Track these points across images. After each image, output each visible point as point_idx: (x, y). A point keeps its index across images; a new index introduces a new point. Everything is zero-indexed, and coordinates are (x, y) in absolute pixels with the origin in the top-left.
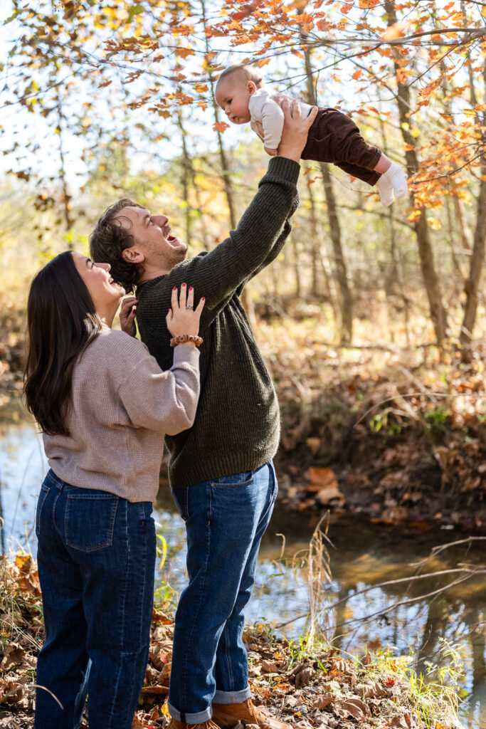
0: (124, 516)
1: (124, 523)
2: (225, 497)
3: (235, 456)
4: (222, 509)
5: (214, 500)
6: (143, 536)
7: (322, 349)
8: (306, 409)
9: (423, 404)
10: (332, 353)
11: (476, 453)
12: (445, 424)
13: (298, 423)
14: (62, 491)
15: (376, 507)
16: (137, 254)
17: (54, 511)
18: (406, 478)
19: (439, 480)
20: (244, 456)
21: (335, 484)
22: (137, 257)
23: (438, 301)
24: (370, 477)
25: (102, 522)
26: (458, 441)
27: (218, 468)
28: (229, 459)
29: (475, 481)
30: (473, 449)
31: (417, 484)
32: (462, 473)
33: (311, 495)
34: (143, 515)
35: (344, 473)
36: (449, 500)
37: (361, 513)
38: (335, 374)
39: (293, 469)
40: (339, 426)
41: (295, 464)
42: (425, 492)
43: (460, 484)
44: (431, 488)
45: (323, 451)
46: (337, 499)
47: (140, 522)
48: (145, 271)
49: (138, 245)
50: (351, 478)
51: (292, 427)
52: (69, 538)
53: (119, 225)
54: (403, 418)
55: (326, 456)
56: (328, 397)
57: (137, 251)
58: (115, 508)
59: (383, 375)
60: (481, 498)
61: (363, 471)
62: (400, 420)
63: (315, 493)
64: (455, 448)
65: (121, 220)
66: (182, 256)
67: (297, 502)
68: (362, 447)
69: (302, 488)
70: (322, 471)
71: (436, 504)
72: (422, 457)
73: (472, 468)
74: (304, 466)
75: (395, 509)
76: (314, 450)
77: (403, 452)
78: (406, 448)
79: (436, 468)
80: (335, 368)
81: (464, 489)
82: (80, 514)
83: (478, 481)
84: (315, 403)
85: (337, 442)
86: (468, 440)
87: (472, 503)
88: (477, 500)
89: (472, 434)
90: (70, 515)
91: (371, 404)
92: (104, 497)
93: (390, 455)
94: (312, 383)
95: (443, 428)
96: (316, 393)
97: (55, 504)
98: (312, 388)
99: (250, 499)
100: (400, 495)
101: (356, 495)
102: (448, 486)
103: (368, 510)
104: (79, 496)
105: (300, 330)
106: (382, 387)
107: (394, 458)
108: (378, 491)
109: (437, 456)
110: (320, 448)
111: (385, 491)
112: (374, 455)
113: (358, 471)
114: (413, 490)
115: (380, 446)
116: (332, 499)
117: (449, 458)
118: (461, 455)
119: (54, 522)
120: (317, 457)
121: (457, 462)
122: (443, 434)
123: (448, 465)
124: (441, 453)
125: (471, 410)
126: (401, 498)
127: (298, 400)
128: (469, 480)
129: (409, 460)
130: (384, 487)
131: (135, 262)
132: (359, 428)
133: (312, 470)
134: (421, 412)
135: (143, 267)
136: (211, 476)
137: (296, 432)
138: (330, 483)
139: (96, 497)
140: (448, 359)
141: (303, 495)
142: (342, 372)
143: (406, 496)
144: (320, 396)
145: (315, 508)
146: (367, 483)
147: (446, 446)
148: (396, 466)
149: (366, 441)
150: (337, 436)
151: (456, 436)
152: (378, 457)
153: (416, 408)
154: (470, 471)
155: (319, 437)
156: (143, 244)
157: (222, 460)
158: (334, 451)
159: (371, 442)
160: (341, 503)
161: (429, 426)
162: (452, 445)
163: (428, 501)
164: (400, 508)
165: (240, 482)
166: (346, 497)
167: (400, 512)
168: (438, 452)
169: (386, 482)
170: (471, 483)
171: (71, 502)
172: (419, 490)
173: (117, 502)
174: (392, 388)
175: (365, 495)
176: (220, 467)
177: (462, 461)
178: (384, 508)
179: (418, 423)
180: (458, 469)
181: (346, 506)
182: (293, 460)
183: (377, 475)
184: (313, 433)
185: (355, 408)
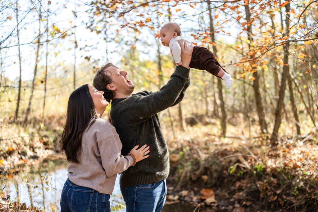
0: (95, 200)
1: (95, 203)
2: (142, 193)
3: (147, 177)
4: (140, 198)
5: (137, 194)
6: (103, 209)
7: (213, 137)
8: (202, 163)
9: (253, 163)
10: (217, 139)
11: (275, 185)
12: (262, 172)
13: (198, 169)
14: (71, 187)
15: (231, 207)
16: (113, 87)
17: (67, 195)
18: (244, 195)
19: (259, 196)
20: (151, 177)
21: (213, 196)
22: (113, 88)
23: (263, 118)
24: (229, 194)
25: (86, 202)
26: (268, 179)
27: (139, 180)
28: (145, 177)
29: (275, 197)
30: (274, 183)
31: (249, 197)
32: (269, 194)
33: (202, 200)
34: (104, 200)
35: (218, 192)
36: (263, 205)
37: (224, 209)
38: (216, 148)
39: (196, 189)
40: (216, 171)
41: (197, 187)
42: (253, 201)
43: (268, 199)
44: (255, 200)
45: (209, 181)
46: (214, 203)
47: (103, 203)
48: (115, 94)
49: (114, 83)
50: (221, 194)
51: (196, 170)
52: (72, 208)
53: (106, 74)
54: (244, 168)
55: (210, 183)
56: (212, 158)
57: (113, 86)
58: (92, 196)
59: (237, 149)
60: (277, 205)
61: (226, 191)
62: (242, 169)
63: (205, 200)
64: (267, 182)
65: (107, 72)
66: (132, 90)
67: (196, 203)
68: (226, 180)
69: (199, 197)
70: (208, 190)
71: (257, 207)
72: (252, 186)
73: (274, 191)
74: (200, 188)
75: (239, 208)
76: (205, 181)
77: (244, 183)
78: (245, 182)
79: (257, 191)
80: (216, 145)
81: (270, 201)
82: (77, 197)
83: (276, 197)
84: (206, 160)
85: (215, 178)
86: (272, 179)
87: (273, 207)
88: (275, 206)
89: (274, 176)
90: (73, 198)
91: (230, 161)
92: (88, 191)
93: (238, 184)
94: (206, 151)
95: (261, 173)
96: (207, 156)
97: (68, 193)
98: (205, 154)
99: (153, 195)
100: (241, 202)
101: (222, 202)
102: (263, 199)
103: (227, 208)
104: (78, 190)
105: (205, 129)
106: (236, 155)
107: (240, 186)
108: (232, 200)
109: (258, 185)
110: (208, 180)
111: (235, 200)
112: (231, 184)
113: (224, 191)
114: (247, 200)
115: (234, 180)
116: (211, 203)
117: (263, 186)
118: (269, 185)
119: (67, 200)
120: (206, 184)
121: (267, 189)
122: (261, 176)
123: (263, 190)
124: (260, 184)
125: (274, 166)
126: (242, 204)
127: (199, 159)
128: (272, 197)
129: (246, 187)
130: (234, 198)
131: (112, 90)
132: (225, 172)
133: (204, 190)
134: (252, 166)
135: (115, 93)
136: (136, 184)
137: (198, 173)
138: (211, 196)
139: (84, 191)
140: (265, 143)
141: (199, 201)
142: (219, 147)
143: (244, 203)
144: (209, 157)
145: (204, 206)
146: (227, 196)
147: (262, 181)
148: (240, 189)
149: (228, 178)
150: (215, 175)
151: (267, 177)
152: (233, 185)
153: (250, 164)
154: (273, 193)
155: (207, 175)
156: (116, 83)
157: (141, 177)
158: (213, 181)
159: (230, 178)
160: (216, 205)
161: (255, 172)
162: (265, 181)
163: (254, 205)
164: (241, 208)
165: (148, 187)
166: (218, 202)
167: (241, 209)
168: (259, 183)
169: (236, 196)
170: (273, 198)
171: (74, 192)
172: (250, 200)
173: (93, 194)
174: (240, 155)
175: (226, 202)
176: (140, 180)
177: (269, 188)
178: (234, 208)
179: (250, 170)
180: (267, 191)
181: (218, 206)
182: (196, 185)
183: (232, 193)
184: (205, 173)
185: (223, 163)
